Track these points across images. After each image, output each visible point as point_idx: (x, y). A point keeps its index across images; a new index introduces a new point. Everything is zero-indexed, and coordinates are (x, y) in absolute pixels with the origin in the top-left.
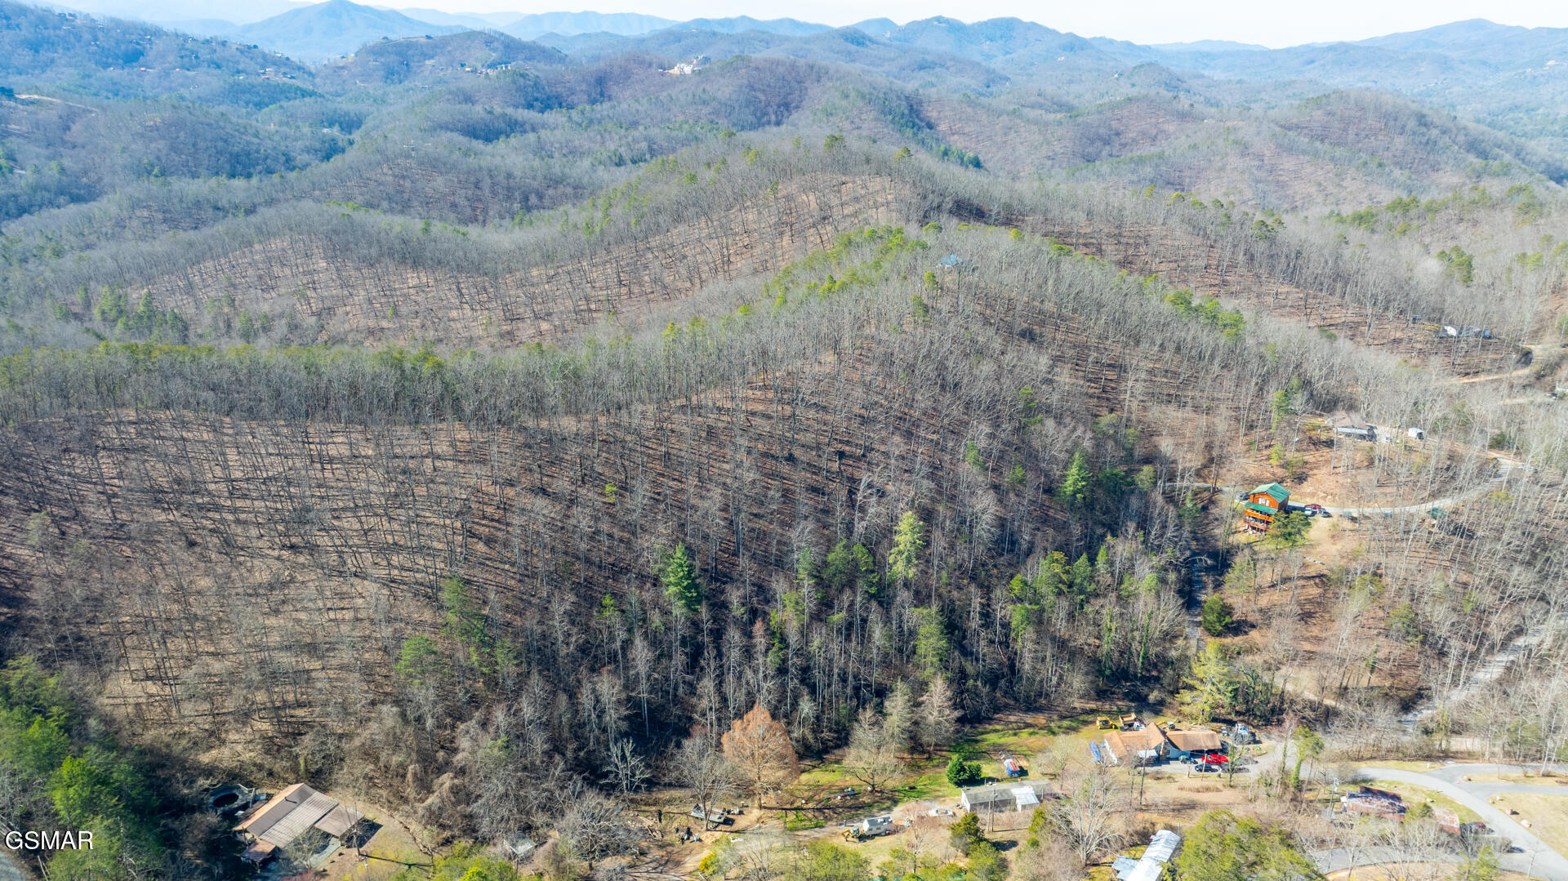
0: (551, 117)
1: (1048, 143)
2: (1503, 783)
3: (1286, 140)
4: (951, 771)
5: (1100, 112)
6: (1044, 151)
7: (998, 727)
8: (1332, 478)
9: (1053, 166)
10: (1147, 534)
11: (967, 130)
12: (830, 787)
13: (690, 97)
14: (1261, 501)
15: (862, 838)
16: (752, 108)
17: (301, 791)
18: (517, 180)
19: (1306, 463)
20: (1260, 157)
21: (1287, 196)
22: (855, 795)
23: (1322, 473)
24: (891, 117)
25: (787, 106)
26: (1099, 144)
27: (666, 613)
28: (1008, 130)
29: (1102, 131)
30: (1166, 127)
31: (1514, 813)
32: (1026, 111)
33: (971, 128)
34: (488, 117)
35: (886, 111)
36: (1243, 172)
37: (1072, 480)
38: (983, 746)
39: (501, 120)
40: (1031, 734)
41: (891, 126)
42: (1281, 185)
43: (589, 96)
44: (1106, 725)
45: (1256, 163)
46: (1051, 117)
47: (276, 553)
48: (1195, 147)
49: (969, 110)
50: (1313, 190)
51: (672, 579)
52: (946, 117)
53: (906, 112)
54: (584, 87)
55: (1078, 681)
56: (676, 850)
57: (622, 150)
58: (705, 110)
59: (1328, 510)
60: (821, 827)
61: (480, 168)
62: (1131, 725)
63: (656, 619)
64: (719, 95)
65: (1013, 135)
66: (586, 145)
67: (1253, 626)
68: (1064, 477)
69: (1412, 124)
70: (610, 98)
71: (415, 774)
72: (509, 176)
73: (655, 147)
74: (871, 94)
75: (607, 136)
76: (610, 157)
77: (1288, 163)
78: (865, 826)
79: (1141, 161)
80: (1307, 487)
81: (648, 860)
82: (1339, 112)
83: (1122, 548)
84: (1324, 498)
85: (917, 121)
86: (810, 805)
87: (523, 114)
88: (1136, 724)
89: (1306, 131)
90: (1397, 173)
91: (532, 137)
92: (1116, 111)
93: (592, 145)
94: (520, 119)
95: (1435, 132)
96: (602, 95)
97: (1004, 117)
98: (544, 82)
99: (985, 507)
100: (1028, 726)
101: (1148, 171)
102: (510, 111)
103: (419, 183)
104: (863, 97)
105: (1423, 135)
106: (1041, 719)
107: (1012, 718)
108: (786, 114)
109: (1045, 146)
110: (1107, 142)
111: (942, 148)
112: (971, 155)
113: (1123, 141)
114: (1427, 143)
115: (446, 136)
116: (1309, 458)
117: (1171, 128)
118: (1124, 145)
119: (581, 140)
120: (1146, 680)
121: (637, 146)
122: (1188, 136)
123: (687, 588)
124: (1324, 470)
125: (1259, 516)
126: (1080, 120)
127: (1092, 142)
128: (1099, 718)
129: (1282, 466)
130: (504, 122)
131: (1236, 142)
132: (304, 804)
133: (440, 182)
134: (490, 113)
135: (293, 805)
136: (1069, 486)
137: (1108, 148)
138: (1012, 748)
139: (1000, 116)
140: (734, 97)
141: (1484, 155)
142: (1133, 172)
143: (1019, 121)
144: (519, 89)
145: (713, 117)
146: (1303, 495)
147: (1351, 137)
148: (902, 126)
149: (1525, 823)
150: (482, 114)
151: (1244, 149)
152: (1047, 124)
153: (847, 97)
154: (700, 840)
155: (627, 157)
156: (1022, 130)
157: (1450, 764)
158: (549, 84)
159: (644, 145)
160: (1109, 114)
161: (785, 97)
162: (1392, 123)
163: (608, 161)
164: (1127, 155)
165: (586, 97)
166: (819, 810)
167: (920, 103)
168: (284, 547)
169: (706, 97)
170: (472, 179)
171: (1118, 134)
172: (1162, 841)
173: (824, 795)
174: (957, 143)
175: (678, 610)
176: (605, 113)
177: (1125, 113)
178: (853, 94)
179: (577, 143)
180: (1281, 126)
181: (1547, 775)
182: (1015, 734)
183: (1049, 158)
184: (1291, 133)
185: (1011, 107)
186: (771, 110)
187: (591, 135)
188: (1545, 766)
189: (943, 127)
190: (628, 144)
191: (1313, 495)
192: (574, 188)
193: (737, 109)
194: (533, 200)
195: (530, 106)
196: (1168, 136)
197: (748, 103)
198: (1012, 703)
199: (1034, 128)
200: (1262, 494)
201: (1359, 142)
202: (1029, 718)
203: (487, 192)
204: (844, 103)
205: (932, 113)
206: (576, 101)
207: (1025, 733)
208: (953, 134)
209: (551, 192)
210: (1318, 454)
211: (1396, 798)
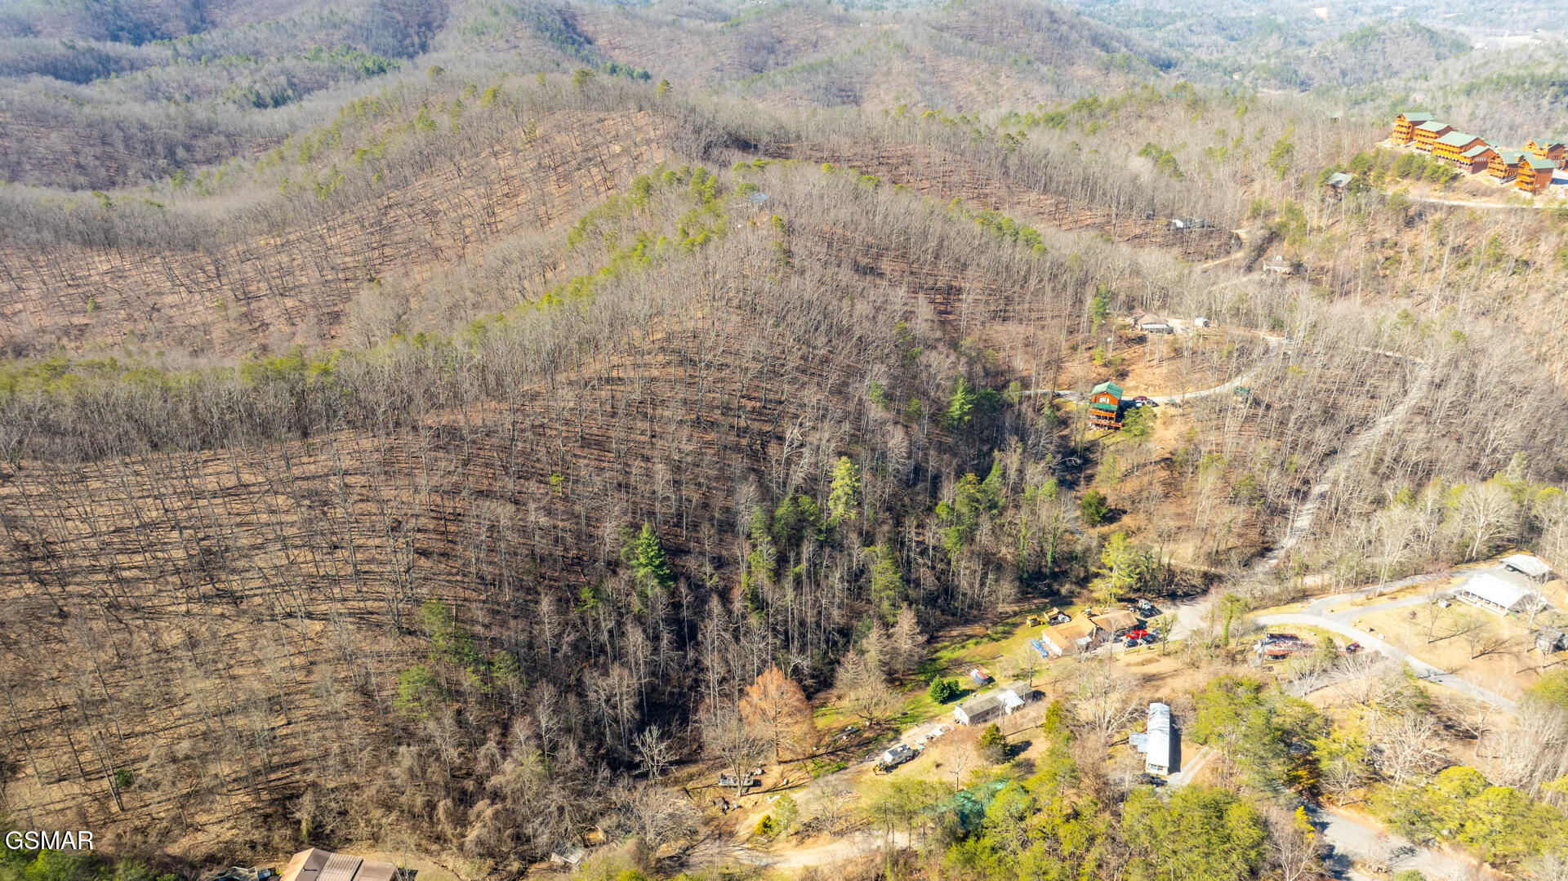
0: (150, 50)
1: (714, 54)
2: (1355, 608)
3: (943, 42)
4: (935, 692)
5: (760, 20)
6: (712, 62)
7: (946, 644)
8: (1149, 370)
9: (722, 79)
10: (1025, 444)
11: (627, 44)
12: (829, 730)
13: (317, 19)
14: (1102, 400)
15: (888, 769)
16: (391, 30)
17: (314, 856)
18: (155, 131)
19: (1123, 360)
20: (922, 60)
21: (951, 97)
22: (856, 732)
23: (1138, 368)
24: (548, 34)
25: (428, 25)
26: (764, 53)
27: (643, 596)
28: (670, 42)
29: (765, 39)
30: (825, 32)
31: (1372, 630)
32: (685, 20)
33: (631, 42)
34: (70, 53)
35: (542, 28)
36: (909, 75)
37: (958, 404)
38: (943, 663)
39: (88, 56)
40: (977, 644)
41: (551, 43)
42: (945, 86)
43: (188, 22)
44: (1036, 623)
45: (919, 66)
46: (711, 26)
47: (183, 608)
48: (859, 52)
49: (627, 22)
50: (973, 89)
51: (642, 560)
52: (603, 31)
53: (563, 27)
54: (179, 12)
55: (1007, 588)
56: (722, 822)
57: (257, 86)
58: (338, 35)
59: (1156, 400)
60: (845, 768)
61: (103, 119)
62: (1056, 618)
63: (636, 604)
64: (350, 16)
65: (676, 47)
66: (211, 83)
67: (1125, 512)
68: (949, 404)
69: (1046, 21)
70: (214, 24)
71: (446, 811)
72: (143, 127)
73: (296, 80)
74: (522, 9)
75: (234, 71)
76: (245, 96)
77: (947, 64)
78: (887, 758)
79: (812, 69)
80: (1130, 382)
81: (702, 838)
82: (982, 12)
83: (1010, 459)
84: (1146, 390)
85: (575, 36)
86: (821, 751)
87: (110, 48)
88: (1060, 617)
89: (956, 31)
90: (1044, 69)
91: (140, 76)
92: (775, 18)
93: (218, 82)
94: (112, 54)
95: (1065, 28)
96: (203, 21)
97: (665, 29)
98: (126, 8)
99: (896, 441)
100: (970, 637)
101: (820, 79)
102: (94, 44)
103: (27, 142)
104: (515, 13)
105: (1056, 31)
106: (977, 629)
107: (954, 633)
108: (430, 34)
109: (711, 58)
110: (772, 51)
111: (609, 64)
112: (641, 71)
113: (787, 49)
114: (1060, 39)
115: (38, 82)
116: (1126, 355)
117: (830, 33)
118: (788, 53)
119: (202, 76)
120: (1055, 576)
121: (274, 81)
122: (849, 42)
123: (660, 566)
124: (1141, 365)
125: (1103, 413)
126: (741, 28)
127: (758, 50)
128: (1029, 618)
129: (1105, 365)
130: (93, 58)
131: (897, 46)
132: (325, 869)
133: (56, 140)
134: (72, 47)
135: (316, 873)
136: (955, 410)
137: (772, 56)
138: (968, 660)
139: (660, 28)
140: (369, 18)
141: (1105, 47)
142: (807, 80)
143: (678, 32)
144: (96, 16)
145: (349, 42)
146: (1129, 389)
147: (996, 35)
148: (562, 43)
149: (1381, 636)
150: (61, 49)
151: (906, 52)
152: (709, 35)
153: (496, 13)
154: (740, 807)
155: (267, 98)
156: (684, 41)
157: (1313, 601)
158: (133, 9)
159: (283, 80)
160: (768, 22)
161: (425, 16)
162: (1029, 21)
163: (244, 103)
164: (795, 64)
165: (183, 25)
166: (832, 753)
167: (574, 17)
168: (189, 600)
169: (337, 20)
170: (95, 133)
171: (780, 42)
172: (1158, 713)
173: (827, 739)
174: (620, 58)
175: (654, 589)
176: (217, 43)
177: (784, 19)
178: (502, 11)
179: (199, 81)
180: (934, 28)
181: (1381, 595)
182: (963, 647)
183: (717, 70)
184: (945, 34)
185: (670, 18)
186: (412, 31)
187: (215, 70)
188: (1379, 588)
189: (602, 41)
190: (264, 80)
191: (1136, 388)
192: (227, 136)
193: (374, 31)
194: (181, 153)
195: (116, 38)
196: (828, 42)
197: (385, 25)
198: (950, 618)
199: (697, 39)
200: (1102, 393)
201: (1003, 40)
202: (968, 630)
203: (121, 148)
204: (494, 20)
205: (587, 27)
206: (172, 29)
207: (970, 644)
208: (614, 49)
209: (201, 143)
210: (1131, 351)
211: (1293, 638)
